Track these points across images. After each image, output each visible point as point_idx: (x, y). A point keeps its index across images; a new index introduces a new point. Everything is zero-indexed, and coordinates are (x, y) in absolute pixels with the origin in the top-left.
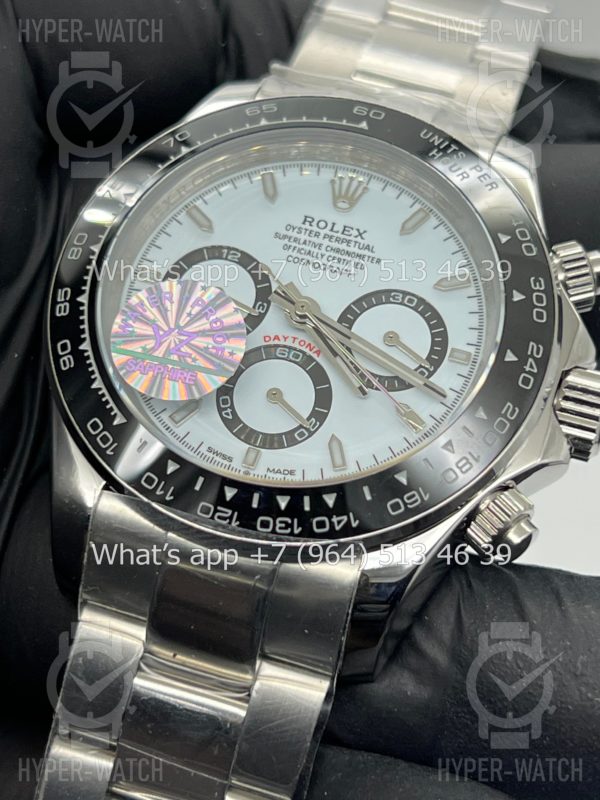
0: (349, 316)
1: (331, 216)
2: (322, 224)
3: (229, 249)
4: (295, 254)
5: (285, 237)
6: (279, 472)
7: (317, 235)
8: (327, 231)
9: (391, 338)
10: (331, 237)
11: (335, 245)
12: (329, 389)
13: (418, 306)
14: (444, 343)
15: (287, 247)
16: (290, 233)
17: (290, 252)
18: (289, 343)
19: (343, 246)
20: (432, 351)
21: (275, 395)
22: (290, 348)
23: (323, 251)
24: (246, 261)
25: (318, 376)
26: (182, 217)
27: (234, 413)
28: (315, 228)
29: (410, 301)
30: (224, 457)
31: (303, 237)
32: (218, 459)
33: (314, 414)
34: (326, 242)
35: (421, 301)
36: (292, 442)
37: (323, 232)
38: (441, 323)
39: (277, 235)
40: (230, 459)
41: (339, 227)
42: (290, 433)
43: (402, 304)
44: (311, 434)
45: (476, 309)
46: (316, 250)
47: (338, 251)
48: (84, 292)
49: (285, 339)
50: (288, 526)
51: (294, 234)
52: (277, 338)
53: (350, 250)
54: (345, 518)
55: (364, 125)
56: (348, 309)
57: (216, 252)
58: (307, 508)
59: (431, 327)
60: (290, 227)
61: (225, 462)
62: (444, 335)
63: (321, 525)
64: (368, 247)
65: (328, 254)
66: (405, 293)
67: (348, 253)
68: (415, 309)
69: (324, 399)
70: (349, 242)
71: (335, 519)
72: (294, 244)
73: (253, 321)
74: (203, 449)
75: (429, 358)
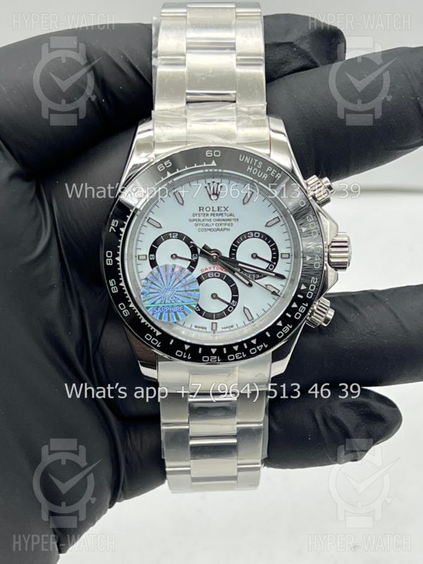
0: (233, 250)
1: (211, 204)
2: (208, 209)
3: (172, 233)
4: (201, 227)
5: (194, 220)
6: (227, 327)
7: (207, 215)
8: (211, 212)
9: (255, 256)
10: (214, 214)
11: (217, 218)
12: (235, 286)
13: (261, 236)
14: (277, 251)
15: (196, 225)
16: (196, 217)
17: (199, 227)
18: (212, 270)
19: (220, 217)
20: (273, 256)
21: (214, 296)
22: (214, 272)
23: (213, 222)
24: (180, 236)
25: (229, 281)
26: (146, 224)
27: (200, 308)
28: (205, 212)
29: (257, 235)
30: (203, 328)
31: (202, 218)
32: (200, 329)
33: (233, 298)
34: (212, 218)
35: (261, 233)
36: (228, 313)
37: (209, 213)
38: (273, 242)
39: (190, 220)
40: (206, 328)
41: (216, 209)
42: (226, 310)
43: (254, 237)
44: (234, 307)
45: (286, 231)
46: (209, 223)
47: (219, 220)
48: (121, 281)
49: (210, 268)
50: (240, 355)
51: (197, 217)
52: (206, 269)
53: (224, 218)
54: (262, 346)
55: (214, 164)
56: (232, 247)
57: (166, 236)
58: (246, 347)
59: (269, 244)
60: (194, 215)
61: (204, 330)
62: (275, 246)
63: (253, 351)
64: (231, 215)
65: (215, 223)
66: (254, 232)
67: (224, 220)
68: (260, 238)
69: (235, 291)
70: (222, 214)
71: (258, 348)
72: (199, 222)
73: (194, 264)
74: (193, 327)
75: (272, 259)
